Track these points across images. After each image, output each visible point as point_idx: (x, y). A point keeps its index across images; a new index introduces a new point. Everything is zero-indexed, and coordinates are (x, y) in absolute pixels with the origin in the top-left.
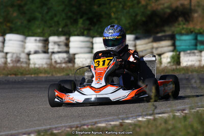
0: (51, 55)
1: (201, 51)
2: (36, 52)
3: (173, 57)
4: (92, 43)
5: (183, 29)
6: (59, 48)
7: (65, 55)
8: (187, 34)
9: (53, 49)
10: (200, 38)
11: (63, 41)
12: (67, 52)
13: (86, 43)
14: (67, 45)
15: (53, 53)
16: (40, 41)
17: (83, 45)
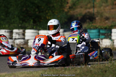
0: (14, 40)
1: (102, 39)
4: (38, 34)
5: (92, 26)
6: (19, 36)
7: (22, 40)
8: (94, 29)
9: (15, 37)
10: (101, 31)
11: (21, 32)
12: (24, 39)
13: (35, 34)
15: (15, 39)
16: (8, 32)
17: (33, 34)
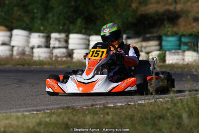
0: (52, 50)
1: (184, 51)
2: (39, 47)
3: (159, 56)
4: (89, 41)
6: (60, 44)
7: (64, 50)
8: (172, 36)
9: (54, 44)
10: (183, 40)
11: (63, 38)
12: (67, 47)
13: (84, 40)
14: (67, 41)
15: (54, 48)
17: (81, 41)
